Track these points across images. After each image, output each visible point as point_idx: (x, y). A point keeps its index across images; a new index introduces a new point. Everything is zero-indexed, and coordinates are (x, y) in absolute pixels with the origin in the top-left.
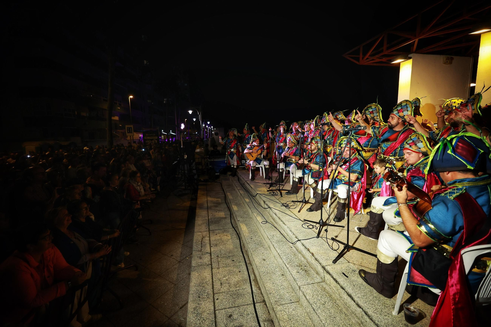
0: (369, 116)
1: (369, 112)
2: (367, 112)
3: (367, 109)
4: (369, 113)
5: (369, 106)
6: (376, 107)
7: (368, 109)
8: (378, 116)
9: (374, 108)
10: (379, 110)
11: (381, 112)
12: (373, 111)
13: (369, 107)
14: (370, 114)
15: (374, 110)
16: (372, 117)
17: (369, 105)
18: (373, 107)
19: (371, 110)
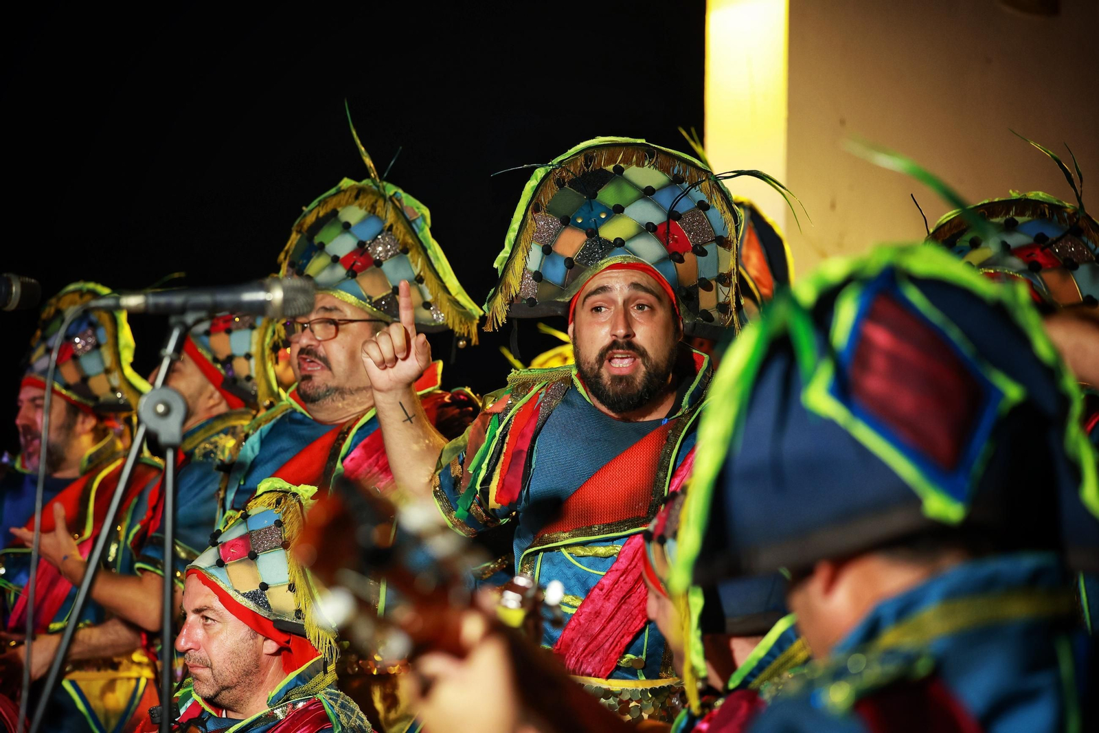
0: (352, 299)
1: (335, 259)
2: (316, 266)
3: (312, 248)
4: (341, 271)
5: (310, 219)
6: (373, 207)
7: (317, 239)
8: (419, 280)
9: (363, 221)
10: (409, 224)
11: (434, 236)
12: (361, 245)
13: (319, 224)
14: (353, 273)
15: (367, 236)
16: (376, 304)
17: (311, 213)
18: (353, 214)
19: (343, 245)
